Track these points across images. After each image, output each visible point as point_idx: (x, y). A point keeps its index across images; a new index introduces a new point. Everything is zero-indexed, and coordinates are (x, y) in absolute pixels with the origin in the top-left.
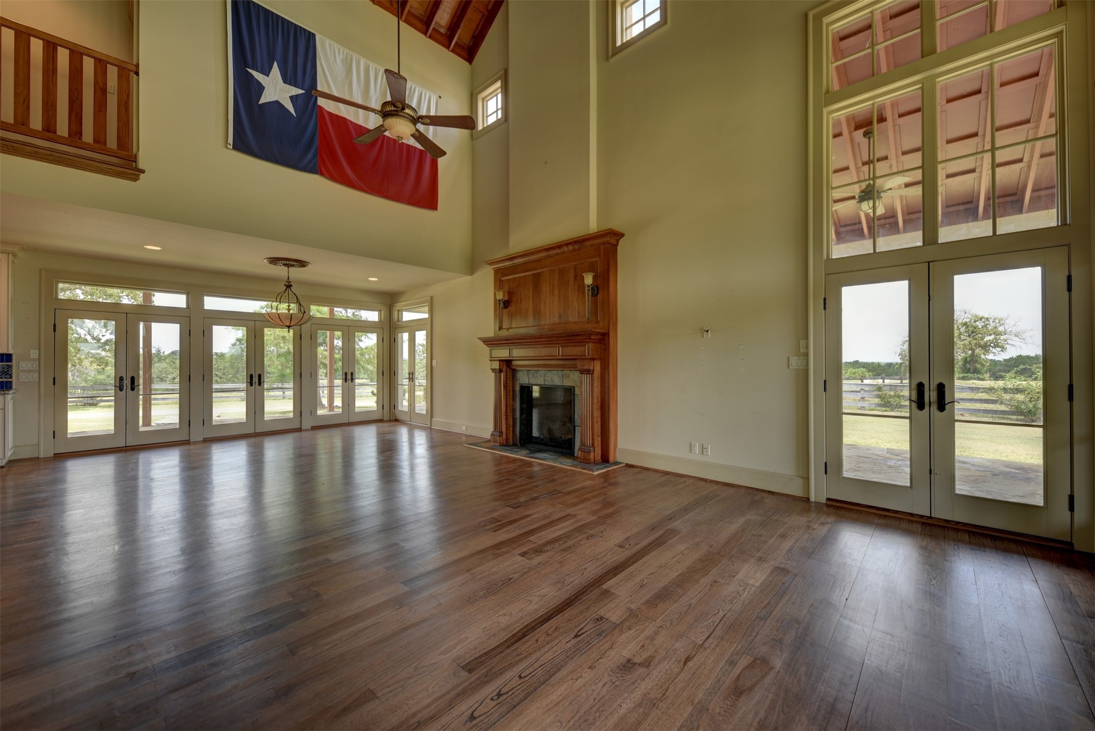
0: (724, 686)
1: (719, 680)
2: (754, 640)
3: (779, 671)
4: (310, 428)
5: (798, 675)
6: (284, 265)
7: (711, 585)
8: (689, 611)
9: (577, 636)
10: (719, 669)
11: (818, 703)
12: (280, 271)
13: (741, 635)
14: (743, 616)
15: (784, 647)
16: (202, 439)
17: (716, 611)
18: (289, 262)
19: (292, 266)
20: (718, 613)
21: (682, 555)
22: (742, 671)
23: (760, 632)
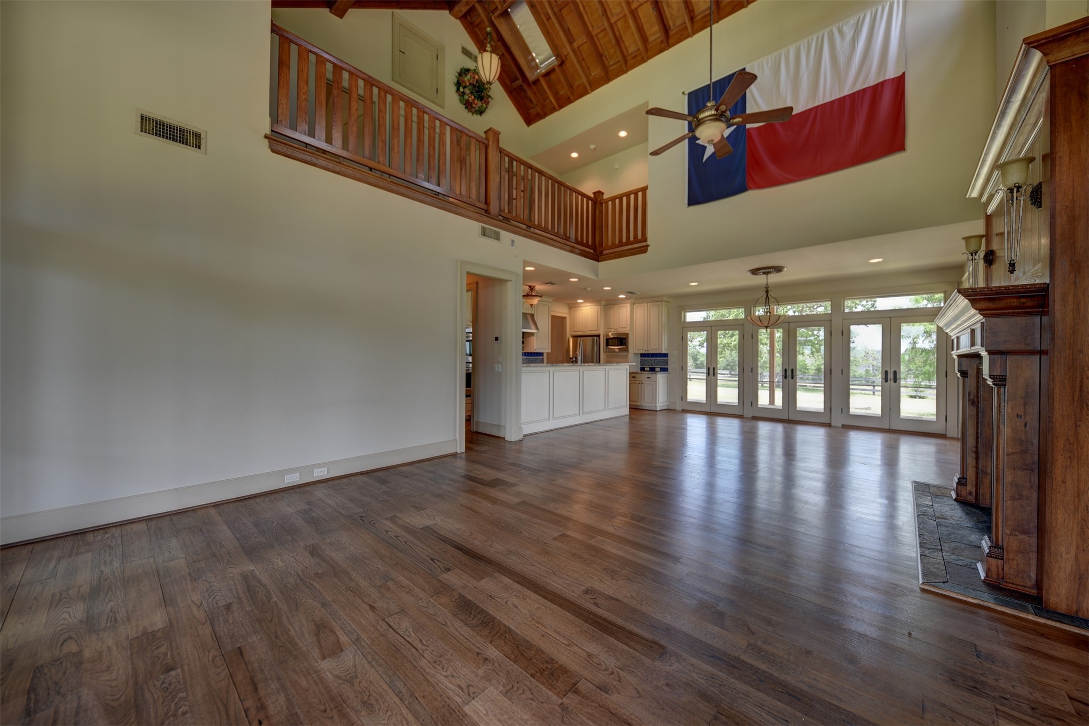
0: (332, 621)
1: (340, 620)
2: (365, 660)
3: (317, 662)
4: (841, 425)
5: (302, 675)
6: (764, 273)
7: (478, 654)
8: (435, 622)
9: (432, 560)
10: (350, 623)
11: (267, 674)
12: (761, 280)
13: (379, 651)
14: (406, 665)
15: (341, 682)
16: (750, 416)
17: (425, 643)
18: (767, 270)
19: (770, 272)
20: (423, 644)
21: (567, 643)
22: (338, 637)
23: (373, 669)
